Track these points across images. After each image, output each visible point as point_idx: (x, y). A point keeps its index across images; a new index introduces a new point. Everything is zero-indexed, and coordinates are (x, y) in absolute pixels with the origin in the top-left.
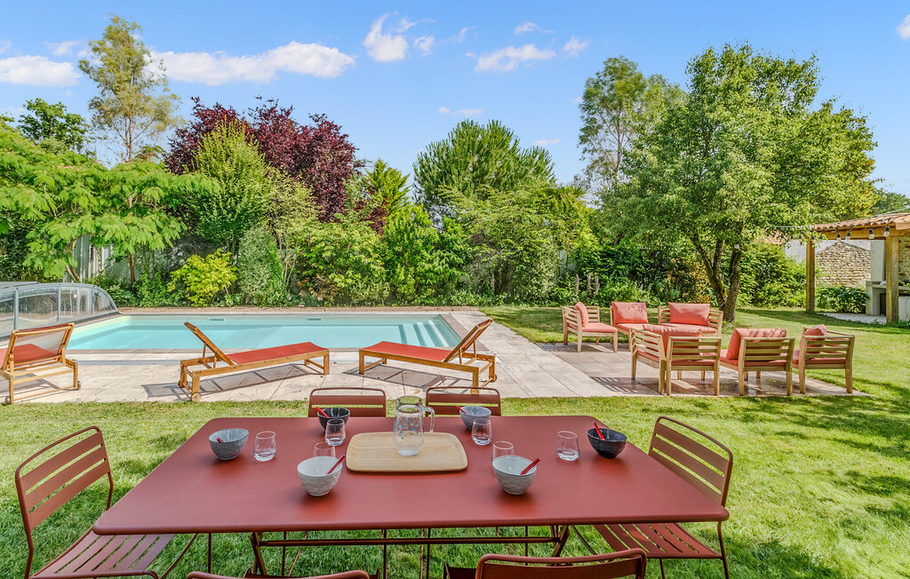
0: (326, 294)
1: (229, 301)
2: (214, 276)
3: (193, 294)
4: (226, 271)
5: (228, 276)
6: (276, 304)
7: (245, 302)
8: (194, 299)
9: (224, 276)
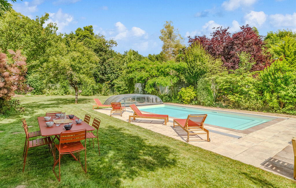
0: (228, 103)
1: (193, 103)
2: (188, 94)
3: (184, 100)
4: (192, 93)
5: (193, 94)
6: (209, 105)
7: (199, 104)
8: (184, 101)
9: (192, 94)
